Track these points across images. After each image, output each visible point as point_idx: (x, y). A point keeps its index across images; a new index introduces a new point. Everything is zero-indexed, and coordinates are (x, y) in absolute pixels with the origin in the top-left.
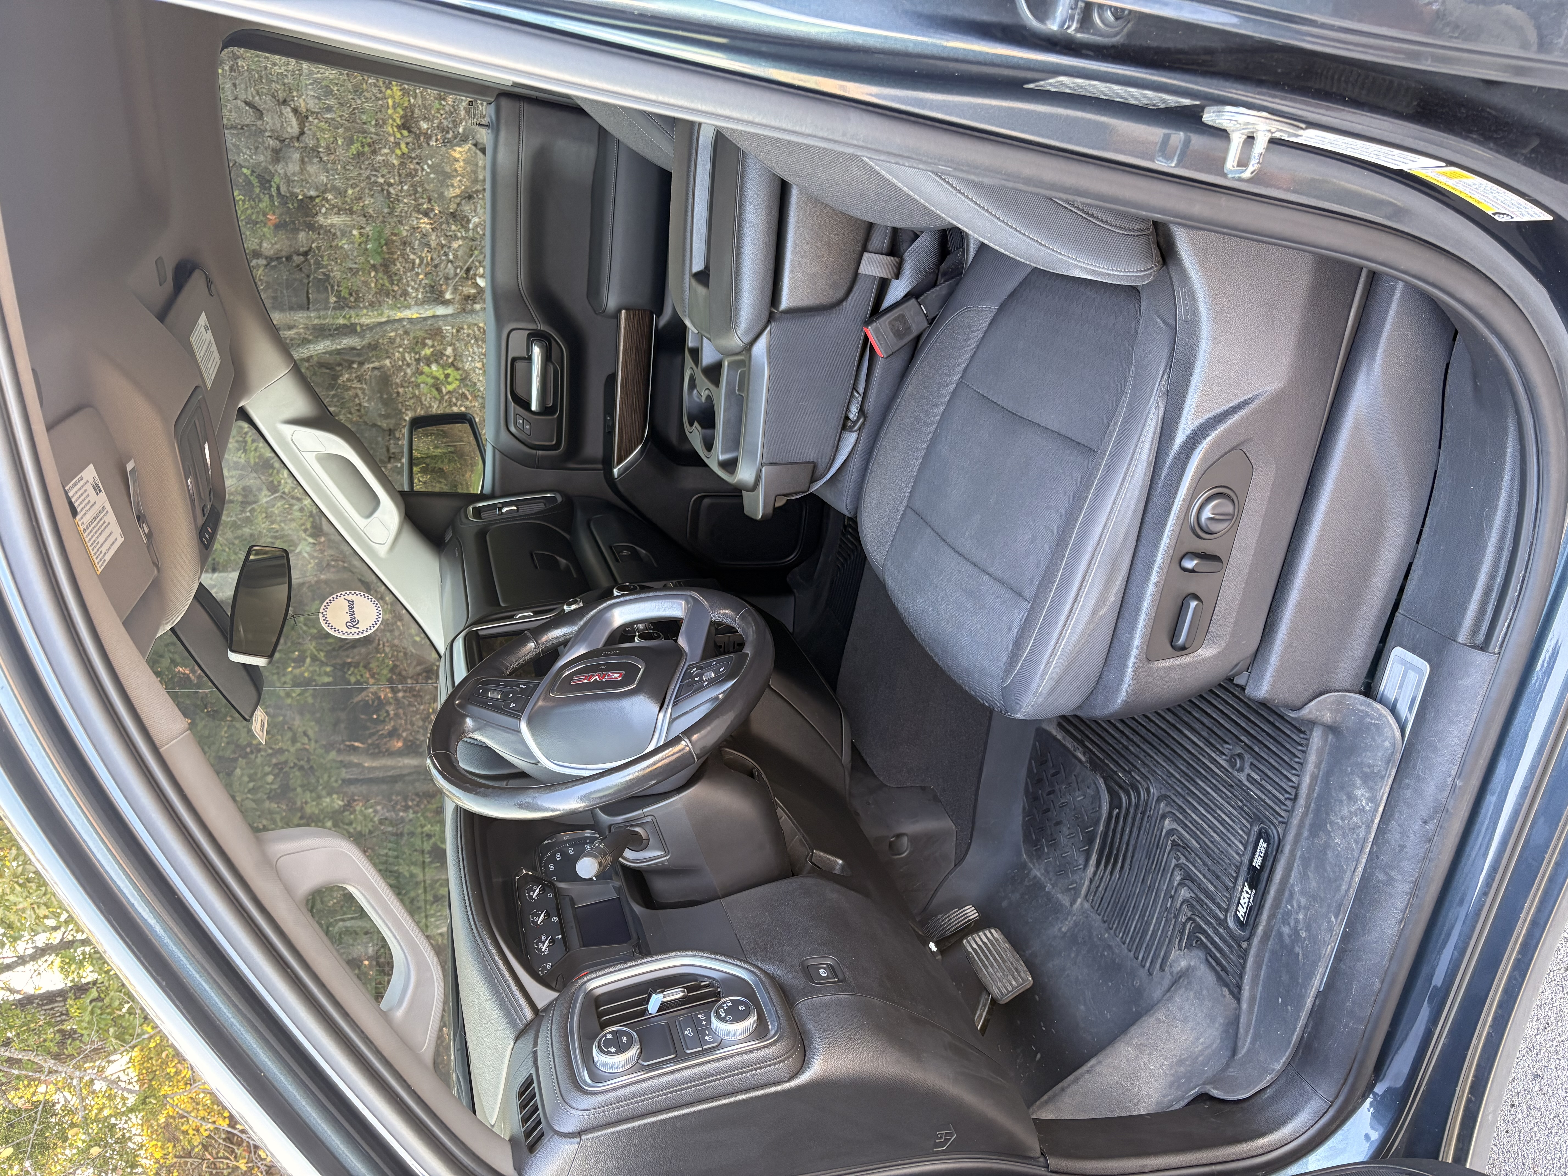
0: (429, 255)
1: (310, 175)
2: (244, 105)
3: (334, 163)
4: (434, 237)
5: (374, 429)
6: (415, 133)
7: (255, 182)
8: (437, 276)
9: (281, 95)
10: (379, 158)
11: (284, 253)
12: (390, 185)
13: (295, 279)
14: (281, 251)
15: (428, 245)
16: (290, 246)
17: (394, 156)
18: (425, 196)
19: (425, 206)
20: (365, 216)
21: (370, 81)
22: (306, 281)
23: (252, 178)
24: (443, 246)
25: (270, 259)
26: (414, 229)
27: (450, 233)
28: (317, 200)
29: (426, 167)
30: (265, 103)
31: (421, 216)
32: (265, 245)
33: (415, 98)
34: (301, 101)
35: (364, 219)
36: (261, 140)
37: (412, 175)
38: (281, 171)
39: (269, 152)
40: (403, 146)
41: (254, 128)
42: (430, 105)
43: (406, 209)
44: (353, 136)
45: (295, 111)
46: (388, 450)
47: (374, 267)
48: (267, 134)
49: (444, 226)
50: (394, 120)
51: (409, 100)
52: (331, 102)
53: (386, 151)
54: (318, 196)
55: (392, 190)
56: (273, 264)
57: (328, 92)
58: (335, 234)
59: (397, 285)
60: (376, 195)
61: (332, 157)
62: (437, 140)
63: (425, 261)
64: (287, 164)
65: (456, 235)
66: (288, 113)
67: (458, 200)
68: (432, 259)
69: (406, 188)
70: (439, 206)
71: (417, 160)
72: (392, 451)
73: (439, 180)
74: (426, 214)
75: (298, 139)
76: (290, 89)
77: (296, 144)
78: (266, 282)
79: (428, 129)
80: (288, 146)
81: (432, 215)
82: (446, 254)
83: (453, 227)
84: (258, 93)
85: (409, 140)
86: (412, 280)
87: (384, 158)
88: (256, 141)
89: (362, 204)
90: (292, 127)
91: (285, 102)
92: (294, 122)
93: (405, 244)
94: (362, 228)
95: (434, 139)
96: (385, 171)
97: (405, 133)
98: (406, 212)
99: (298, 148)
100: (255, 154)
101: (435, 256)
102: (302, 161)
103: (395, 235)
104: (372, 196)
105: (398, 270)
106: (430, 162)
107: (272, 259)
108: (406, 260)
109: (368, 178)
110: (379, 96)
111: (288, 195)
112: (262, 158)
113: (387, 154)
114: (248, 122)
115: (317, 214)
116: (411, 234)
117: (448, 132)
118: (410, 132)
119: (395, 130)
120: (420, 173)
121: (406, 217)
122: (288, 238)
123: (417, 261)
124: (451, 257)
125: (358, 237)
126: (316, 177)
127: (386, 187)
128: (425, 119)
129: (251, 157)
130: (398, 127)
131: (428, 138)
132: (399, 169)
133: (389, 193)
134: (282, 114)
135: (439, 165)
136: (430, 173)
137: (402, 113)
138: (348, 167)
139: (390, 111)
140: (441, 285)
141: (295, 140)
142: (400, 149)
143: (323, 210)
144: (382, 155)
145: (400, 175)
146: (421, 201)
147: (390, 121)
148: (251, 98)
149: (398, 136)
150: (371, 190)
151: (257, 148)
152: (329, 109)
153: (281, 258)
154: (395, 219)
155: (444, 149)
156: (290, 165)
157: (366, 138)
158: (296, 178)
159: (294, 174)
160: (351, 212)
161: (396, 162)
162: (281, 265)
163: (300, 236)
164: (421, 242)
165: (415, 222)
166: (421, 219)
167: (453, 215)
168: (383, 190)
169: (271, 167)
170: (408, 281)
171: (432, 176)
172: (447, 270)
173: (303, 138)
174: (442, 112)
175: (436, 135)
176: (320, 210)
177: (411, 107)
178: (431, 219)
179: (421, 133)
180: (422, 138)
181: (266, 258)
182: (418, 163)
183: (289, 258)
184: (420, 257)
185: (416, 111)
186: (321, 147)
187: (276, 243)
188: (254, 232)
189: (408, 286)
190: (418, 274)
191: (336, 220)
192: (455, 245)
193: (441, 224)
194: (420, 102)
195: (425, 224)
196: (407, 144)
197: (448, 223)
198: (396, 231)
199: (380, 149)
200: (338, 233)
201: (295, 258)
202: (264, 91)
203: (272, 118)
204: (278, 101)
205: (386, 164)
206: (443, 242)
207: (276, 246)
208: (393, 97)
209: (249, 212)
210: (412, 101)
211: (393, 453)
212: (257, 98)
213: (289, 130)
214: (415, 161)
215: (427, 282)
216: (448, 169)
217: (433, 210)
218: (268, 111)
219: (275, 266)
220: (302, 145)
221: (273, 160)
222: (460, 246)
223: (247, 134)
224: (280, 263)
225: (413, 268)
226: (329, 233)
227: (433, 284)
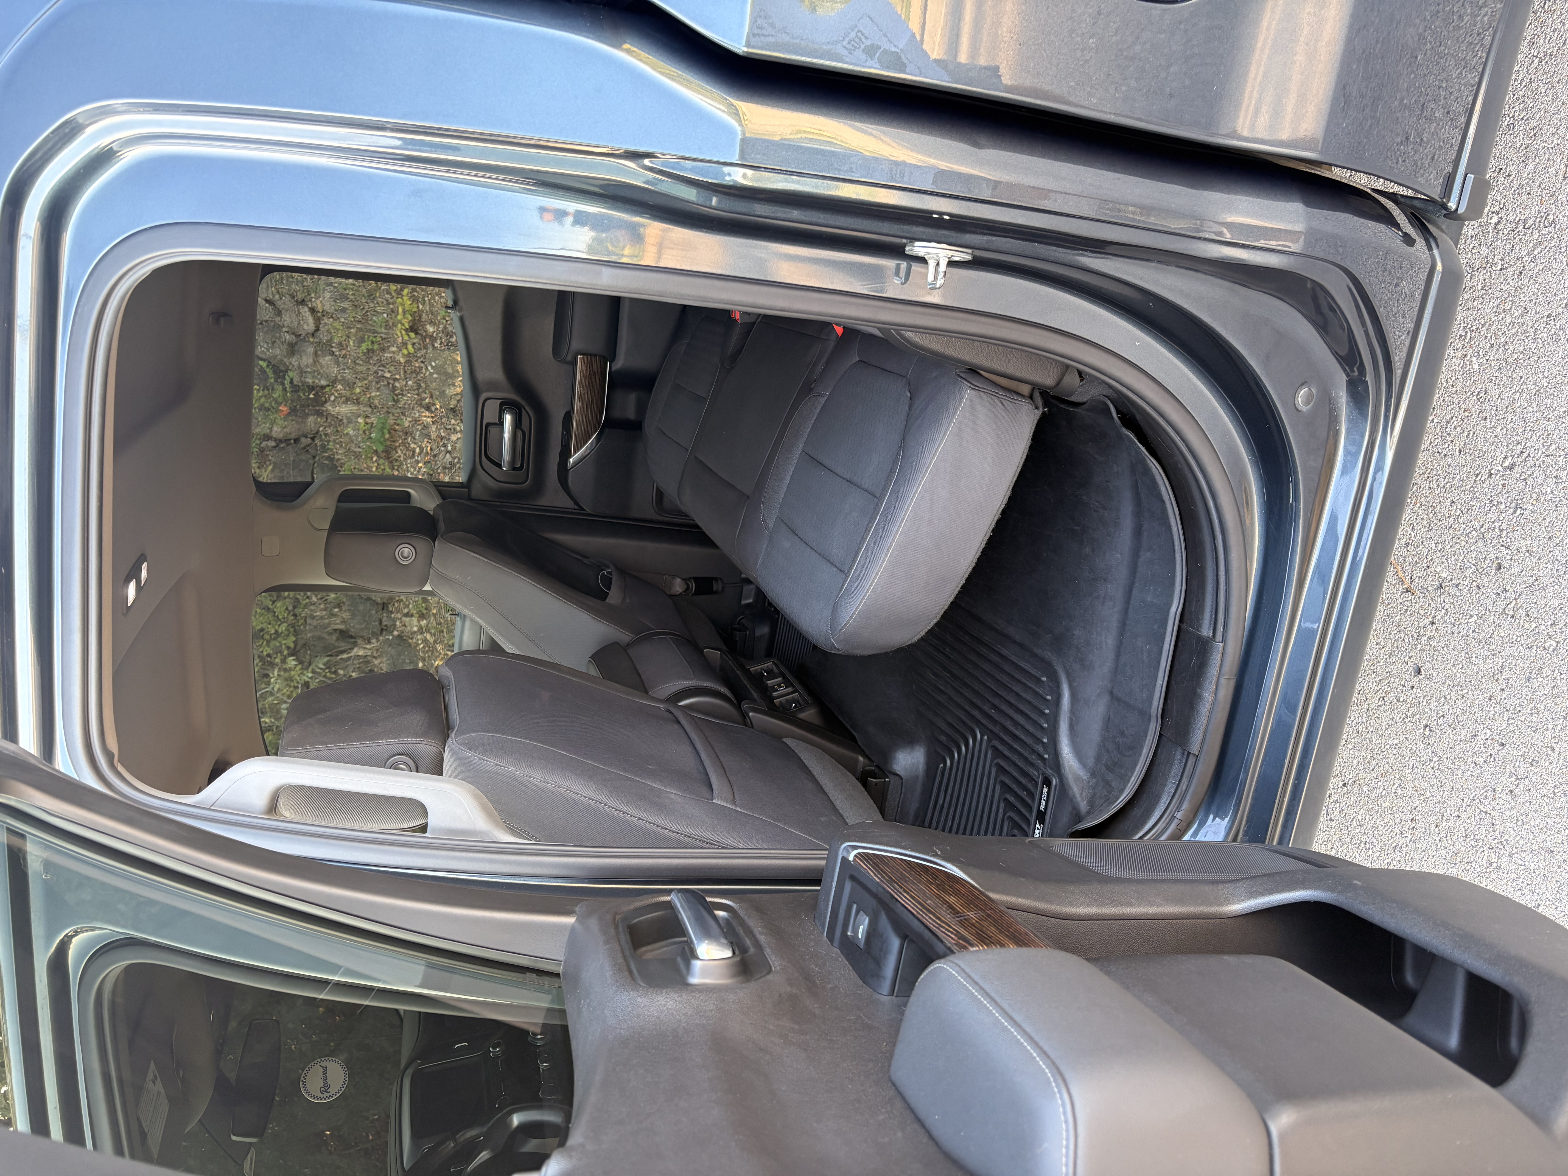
0: (429, 446)
1: (322, 367)
2: (264, 302)
3: (344, 357)
4: (434, 429)
5: (368, 603)
6: (422, 335)
7: (270, 374)
8: (436, 465)
9: (300, 296)
10: (387, 355)
11: (293, 436)
12: (395, 380)
13: (302, 460)
14: (290, 434)
15: (428, 436)
16: (299, 429)
17: (400, 355)
18: (427, 392)
19: (427, 401)
20: (371, 407)
21: (383, 288)
22: (311, 462)
23: (268, 370)
24: (442, 438)
25: (279, 441)
26: (416, 421)
27: (450, 427)
28: (327, 389)
29: (429, 368)
30: (284, 303)
31: (423, 410)
32: (275, 428)
33: (423, 304)
34: (318, 302)
35: (370, 410)
36: (278, 335)
37: (417, 372)
38: (296, 364)
39: (285, 346)
40: (410, 347)
41: (272, 324)
42: (437, 311)
43: (409, 402)
44: (364, 335)
45: (313, 310)
46: (381, 623)
47: (376, 452)
48: (284, 329)
49: (443, 420)
50: (403, 325)
51: (418, 307)
52: (346, 305)
53: (394, 349)
54: (328, 386)
55: (397, 384)
56: (282, 445)
57: (343, 297)
58: (341, 420)
59: (397, 470)
60: (382, 388)
61: (344, 352)
62: (441, 343)
63: (425, 451)
64: (301, 356)
65: (454, 429)
66: (305, 312)
67: (458, 397)
68: (431, 449)
69: (410, 383)
70: (440, 402)
71: (422, 359)
72: (384, 623)
73: (441, 380)
74: (428, 408)
75: (313, 335)
76: (308, 291)
77: (311, 340)
78: (275, 463)
79: (434, 332)
80: (304, 340)
81: (433, 409)
82: (445, 446)
83: (453, 421)
84: (278, 292)
85: (415, 341)
86: (412, 466)
87: (391, 355)
88: (273, 336)
89: (368, 396)
90: (308, 325)
91: (303, 302)
92: (311, 320)
93: (406, 433)
94: (367, 417)
95: (439, 341)
96: (392, 368)
97: (412, 335)
98: (409, 405)
99: (312, 343)
100: (272, 348)
101: (434, 447)
102: (316, 354)
103: (398, 425)
104: (378, 389)
105: (399, 457)
106: (433, 364)
107: (281, 441)
108: (407, 449)
109: (376, 372)
110: (391, 301)
111: (300, 384)
112: (278, 351)
113: (394, 352)
114: (267, 318)
115: (326, 402)
116: (413, 426)
117: (451, 337)
118: (417, 334)
119: (404, 332)
120: (424, 370)
121: (409, 409)
122: (297, 422)
123: (418, 450)
124: (449, 448)
125: (362, 425)
126: (328, 368)
127: (392, 382)
128: (431, 323)
129: (268, 350)
130: (406, 330)
131: (433, 339)
132: (405, 366)
133: (394, 387)
134: (299, 313)
135: (442, 366)
136: (433, 374)
137: (410, 318)
138: (358, 362)
139: (399, 317)
140: (439, 474)
141: (310, 336)
142: (406, 348)
143: (332, 398)
144: (390, 352)
145: (405, 372)
146: (424, 395)
147: (399, 325)
148: (271, 297)
149: (406, 338)
150: (377, 383)
151: (274, 342)
152: (344, 310)
153: (290, 440)
154: (398, 411)
155: (447, 352)
156: (304, 358)
157: (375, 337)
158: (309, 370)
159: (307, 366)
160: (358, 402)
161: (402, 360)
162: (290, 447)
163: (310, 420)
164: (421, 433)
165: (417, 415)
166: (423, 412)
167: (453, 410)
168: (389, 384)
169: (285, 360)
170: (408, 467)
171: (435, 376)
172: (445, 460)
173: (318, 334)
174: (447, 319)
175: (441, 338)
176: (329, 398)
177: (420, 313)
178: (432, 412)
179: (427, 335)
180: (428, 340)
181: (275, 440)
182: (422, 362)
183: (297, 440)
184: (420, 447)
185: (424, 315)
186: (334, 343)
187: (285, 427)
188: (266, 417)
189: (408, 471)
190: (418, 462)
191: (344, 410)
192: (454, 438)
193: (441, 418)
194: (428, 309)
195: (426, 418)
196: (414, 344)
197: (448, 417)
198: (398, 422)
199: (389, 347)
200: (345, 421)
201: (303, 440)
202: (284, 291)
203: (290, 317)
204: (297, 301)
205: (393, 360)
206: (443, 434)
207: (286, 430)
208: (403, 305)
209: (263, 400)
210: (421, 307)
211: (386, 626)
212: (277, 297)
213: (305, 327)
214: (420, 360)
215: (425, 470)
216: (450, 370)
217: (434, 404)
218: (287, 311)
219: (283, 448)
220: (316, 340)
221: (288, 354)
222: (458, 439)
223: (265, 329)
224: (288, 445)
225: (413, 457)
226: (338, 421)
227: (431, 472)
